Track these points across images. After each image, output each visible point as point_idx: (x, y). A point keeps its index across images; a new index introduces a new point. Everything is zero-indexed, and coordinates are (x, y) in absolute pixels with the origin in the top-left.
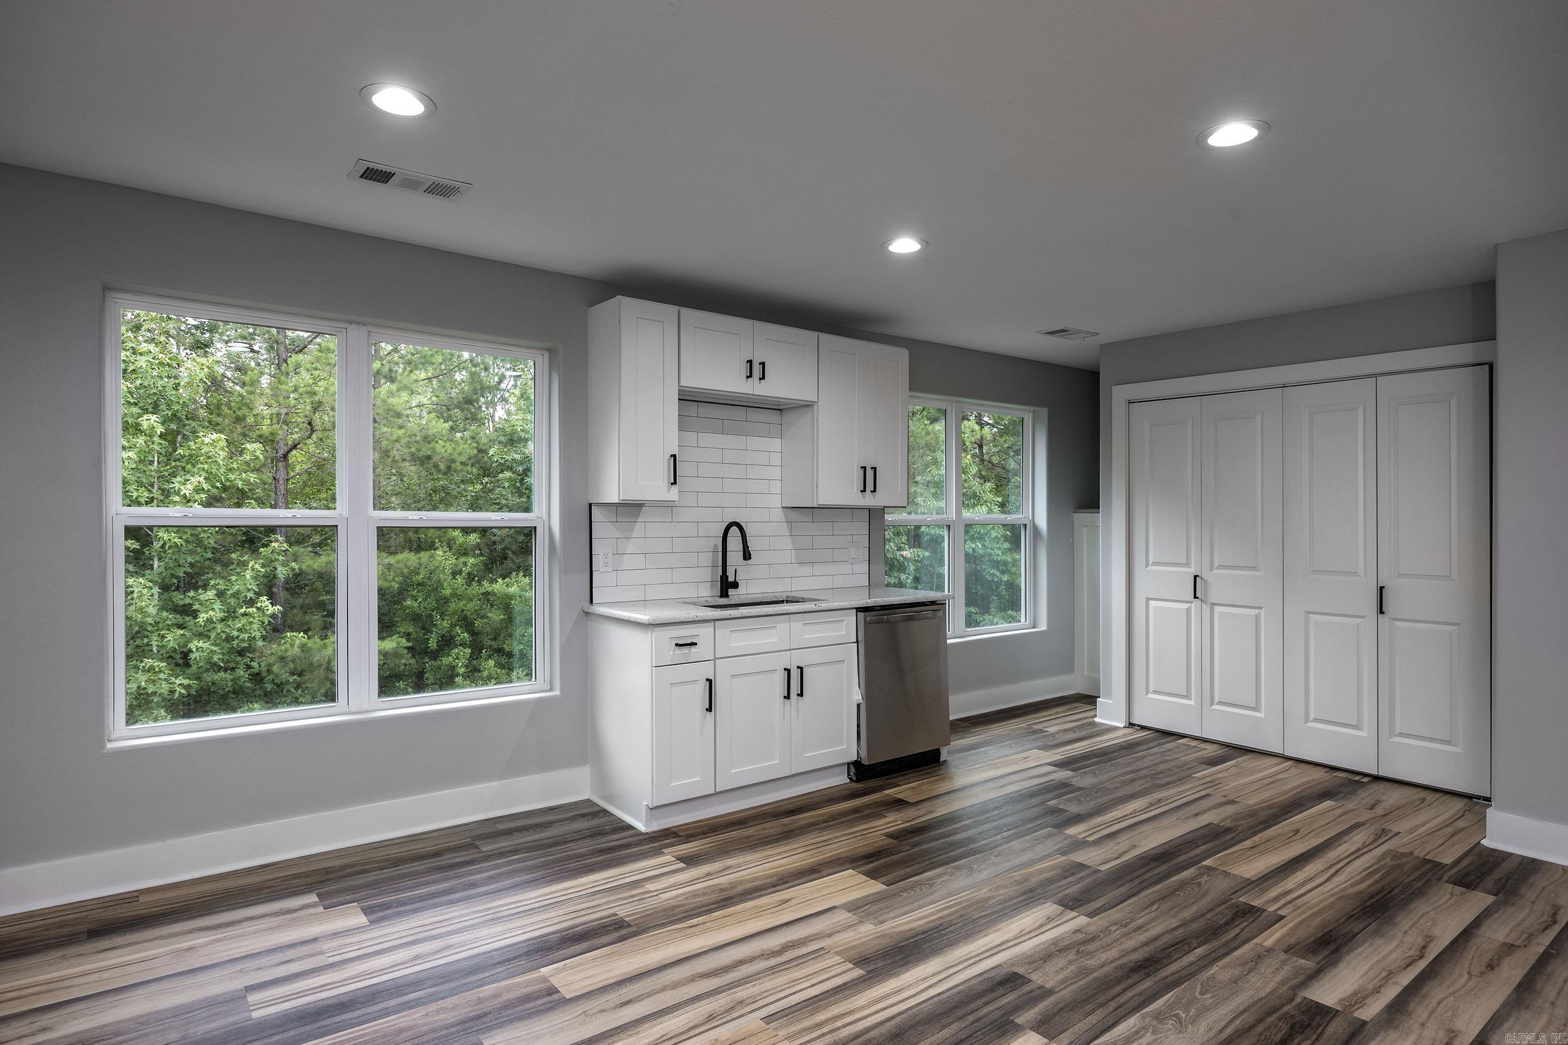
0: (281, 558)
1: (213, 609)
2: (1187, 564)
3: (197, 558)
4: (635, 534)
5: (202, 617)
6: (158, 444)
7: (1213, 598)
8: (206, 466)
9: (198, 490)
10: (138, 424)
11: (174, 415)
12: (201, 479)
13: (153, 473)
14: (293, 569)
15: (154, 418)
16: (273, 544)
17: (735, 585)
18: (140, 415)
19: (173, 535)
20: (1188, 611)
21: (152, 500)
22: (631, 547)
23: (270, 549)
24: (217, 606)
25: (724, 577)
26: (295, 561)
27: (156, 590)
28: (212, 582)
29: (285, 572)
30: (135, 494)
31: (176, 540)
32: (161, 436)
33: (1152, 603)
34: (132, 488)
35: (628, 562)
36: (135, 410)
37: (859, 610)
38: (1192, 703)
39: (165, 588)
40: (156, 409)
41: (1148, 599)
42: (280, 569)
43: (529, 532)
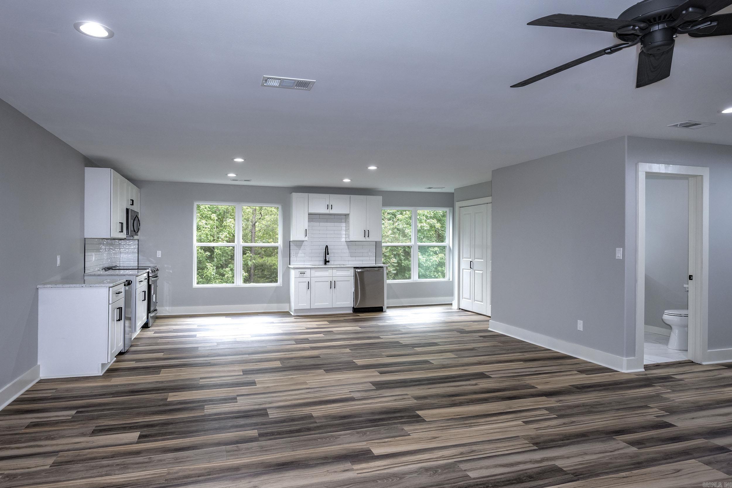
0: (249, 258)
1: (229, 274)
2: (470, 258)
3: (226, 258)
4: (301, 248)
5: (226, 276)
6: (217, 223)
7: (475, 268)
8: (228, 229)
9: (226, 237)
10: (211, 217)
11: (220, 213)
12: (227, 234)
13: (215, 232)
14: (253, 263)
15: (214, 215)
16: (247, 254)
17: (329, 262)
18: (211, 214)
19: (219, 251)
20: (470, 272)
21: (214, 240)
22: (300, 252)
23: (246, 256)
24: (230, 273)
25: (325, 260)
26: (254, 260)
27: (215, 268)
28: (229, 266)
29: (251, 263)
30: (209, 238)
31: (220, 252)
32: (217, 220)
33: (464, 270)
34: (209, 236)
35: (299, 255)
36: (210, 213)
37: (354, 268)
38: (470, 301)
39: (217, 268)
40: (215, 213)
41: (463, 269)
42: (249, 262)
43: (277, 248)
